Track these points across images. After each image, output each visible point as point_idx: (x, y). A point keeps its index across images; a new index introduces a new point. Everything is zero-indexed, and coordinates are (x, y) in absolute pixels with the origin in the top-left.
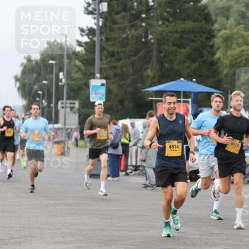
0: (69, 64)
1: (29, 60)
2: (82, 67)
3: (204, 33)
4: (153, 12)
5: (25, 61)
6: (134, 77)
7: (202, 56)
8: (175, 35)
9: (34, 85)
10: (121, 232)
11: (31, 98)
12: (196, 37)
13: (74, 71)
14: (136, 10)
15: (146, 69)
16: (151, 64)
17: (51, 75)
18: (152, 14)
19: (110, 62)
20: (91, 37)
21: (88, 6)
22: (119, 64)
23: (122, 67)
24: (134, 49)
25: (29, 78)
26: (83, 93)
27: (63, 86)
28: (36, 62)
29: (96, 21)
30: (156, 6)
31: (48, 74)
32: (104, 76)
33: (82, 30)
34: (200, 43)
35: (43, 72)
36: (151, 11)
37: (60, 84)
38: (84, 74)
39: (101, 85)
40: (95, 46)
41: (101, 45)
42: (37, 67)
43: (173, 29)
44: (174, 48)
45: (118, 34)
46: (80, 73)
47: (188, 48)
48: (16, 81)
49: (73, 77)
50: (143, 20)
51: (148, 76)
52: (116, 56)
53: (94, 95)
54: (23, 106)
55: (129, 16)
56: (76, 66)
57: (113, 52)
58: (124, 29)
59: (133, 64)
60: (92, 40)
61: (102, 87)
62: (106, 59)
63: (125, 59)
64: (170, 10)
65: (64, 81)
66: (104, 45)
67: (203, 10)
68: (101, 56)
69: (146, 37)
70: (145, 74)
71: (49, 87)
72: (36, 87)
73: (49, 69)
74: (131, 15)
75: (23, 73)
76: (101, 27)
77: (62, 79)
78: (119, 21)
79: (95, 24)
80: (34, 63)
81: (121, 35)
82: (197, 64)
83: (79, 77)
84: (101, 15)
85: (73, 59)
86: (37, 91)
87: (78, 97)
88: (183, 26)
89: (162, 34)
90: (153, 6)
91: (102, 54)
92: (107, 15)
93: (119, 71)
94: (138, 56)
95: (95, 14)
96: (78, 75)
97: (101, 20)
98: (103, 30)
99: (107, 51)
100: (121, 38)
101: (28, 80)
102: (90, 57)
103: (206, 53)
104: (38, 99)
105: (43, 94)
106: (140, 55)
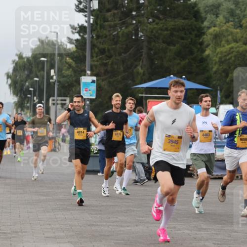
0: (61, 61)
1: (20, 57)
2: (74, 64)
3: (194, 30)
4: (143, 10)
5: (17, 59)
6: (124, 74)
7: (191, 53)
8: (166, 32)
9: (26, 82)
10: (111, 227)
11: (22, 95)
12: (185, 34)
13: (65, 68)
14: (126, 7)
15: (136, 66)
16: (142, 60)
17: (42, 72)
18: (143, 12)
19: (100, 59)
20: (81, 34)
21: (79, 4)
22: (110, 61)
23: (112, 63)
24: (124, 46)
25: (20, 75)
26: (74, 90)
27: (54, 83)
28: (28, 59)
29: (87, 19)
30: (147, 3)
31: (39, 71)
32: (95, 72)
33: (73, 28)
34: (190, 40)
35: (34, 69)
36: (141, 9)
37: (51, 81)
38: (75, 71)
39: (92, 82)
40: (86, 43)
41: (91, 42)
42: (28, 64)
43: (163, 26)
44: (164, 45)
45: (109, 31)
46: (71, 69)
47: (178, 45)
48: (8, 78)
49: (64, 74)
50: (133, 17)
51: (138, 73)
52: (107, 53)
53: (85, 92)
54: (15, 102)
55: (119, 14)
56: (67, 63)
57: (104, 49)
58: (114, 27)
59: (123, 62)
60: (82, 37)
61: (93, 84)
62: (97, 57)
63: (116, 56)
64: (160, 8)
65: (55, 77)
66: (95, 42)
67: (193, 8)
68: (92, 53)
69: (137, 35)
70: (135, 70)
71: (40, 84)
72: (27, 84)
73: (40, 66)
74: (122, 12)
75: (15, 70)
76: (92, 24)
77: (53, 76)
78: (110, 19)
79: (86, 22)
80: (25, 60)
81: (111, 32)
82: (187, 61)
83: (70, 74)
84: (92, 12)
85: (65, 57)
86: (28, 88)
87: (69, 93)
88: (172, 23)
89: (152, 32)
90: (143, 3)
91: (93, 51)
92: (98, 12)
93: (109, 68)
94: (128, 54)
95: (86, 12)
96: (69, 72)
97: (91, 17)
98: (94, 27)
99: (98, 48)
100: (112, 36)
101: (19, 78)
102: (81, 54)
103: (195, 50)
104: (29, 96)
105: (35, 91)
106: (130, 52)
